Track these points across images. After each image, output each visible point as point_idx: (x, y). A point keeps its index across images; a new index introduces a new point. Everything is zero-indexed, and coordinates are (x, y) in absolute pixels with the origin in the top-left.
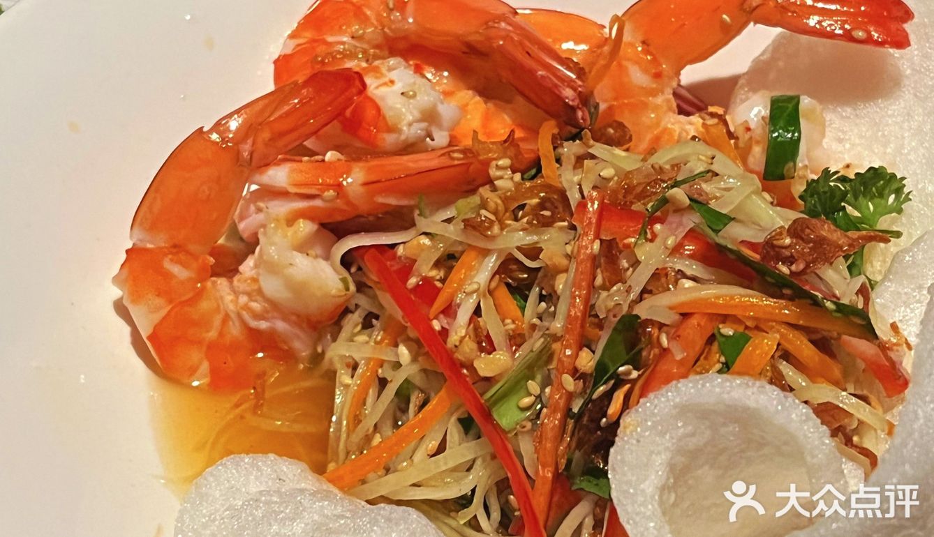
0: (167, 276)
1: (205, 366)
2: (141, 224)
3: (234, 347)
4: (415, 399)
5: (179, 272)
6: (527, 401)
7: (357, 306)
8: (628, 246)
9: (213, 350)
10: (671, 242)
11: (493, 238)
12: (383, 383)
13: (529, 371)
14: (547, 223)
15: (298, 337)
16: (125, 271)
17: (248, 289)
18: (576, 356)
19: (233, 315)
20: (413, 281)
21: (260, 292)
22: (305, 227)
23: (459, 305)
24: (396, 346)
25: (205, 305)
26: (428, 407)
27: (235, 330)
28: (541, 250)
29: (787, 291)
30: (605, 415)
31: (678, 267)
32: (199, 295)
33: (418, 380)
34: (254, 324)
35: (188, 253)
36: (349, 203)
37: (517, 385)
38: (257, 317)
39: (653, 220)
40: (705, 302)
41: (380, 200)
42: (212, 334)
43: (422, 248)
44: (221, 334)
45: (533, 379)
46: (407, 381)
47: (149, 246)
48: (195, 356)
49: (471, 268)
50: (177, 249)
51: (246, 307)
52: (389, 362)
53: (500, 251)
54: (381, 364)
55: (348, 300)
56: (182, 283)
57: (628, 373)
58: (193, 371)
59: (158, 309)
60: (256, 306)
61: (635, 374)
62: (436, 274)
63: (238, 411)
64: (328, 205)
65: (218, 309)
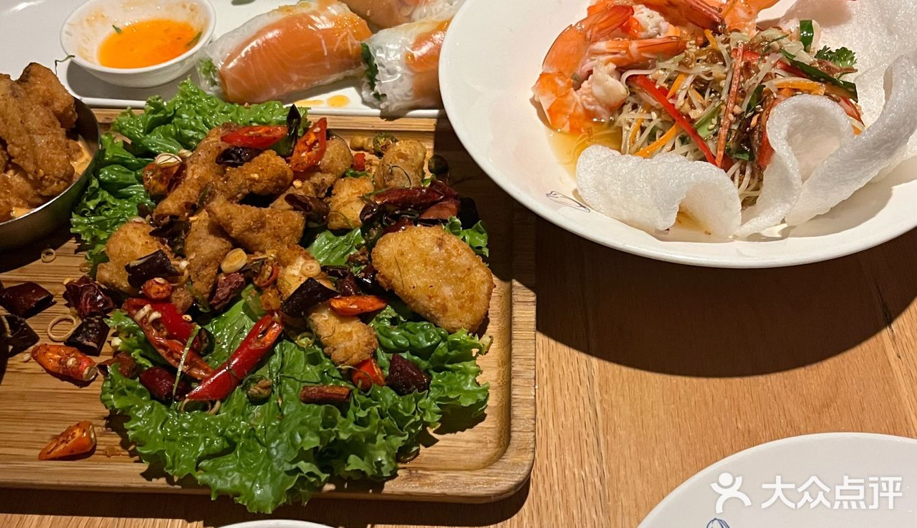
0: (557, 85)
1: (568, 124)
2: (547, 63)
3: (579, 117)
4: (658, 133)
5: (560, 83)
6: (711, 127)
7: (629, 102)
8: (754, 65)
9: (571, 117)
10: (773, 62)
11: (692, 68)
12: (643, 129)
13: (712, 116)
14: (715, 62)
15: (604, 113)
16: (539, 83)
17: (587, 93)
18: (733, 107)
19: (580, 104)
20: (657, 87)
21: (591, 93)
22: (612, 66)
23: (678, 95)
24: (650, 113)
25: (570, 98)
26: (664, 136)
27: (580, 110)
28: (711, 73)
29: (822, 80)
30: (749, 126)
31: (776, 72)
32: (567, 94)
33: (660, 126)
34: (588, 107)
35: (564, 76)
36: (631, 56)
37: (707, 120)
38: (590, 104)
39: (764, 55)
40: (788, 83)
41: (644, 55)
42: (571, 111)
43: (660, 75)
44: (574, 111)
45: (714, 118)
46: (655, 127)
47: (550, 72)
48: (565, 119)
49: (682, 81)
50: (560, 73)
51: (586, 100)
52: (646, 119)
53: (694, 74)
54: (643, 120)
55: (626, 99)
56: (561, 88)
57: (759, 109)
58: (563, 125)
59: (552, 98)
60: (590, 99)
61: (762, 110)
62: (666, 86)
63: (582, 141)
64: (623, 57)
65: (574, 100)
